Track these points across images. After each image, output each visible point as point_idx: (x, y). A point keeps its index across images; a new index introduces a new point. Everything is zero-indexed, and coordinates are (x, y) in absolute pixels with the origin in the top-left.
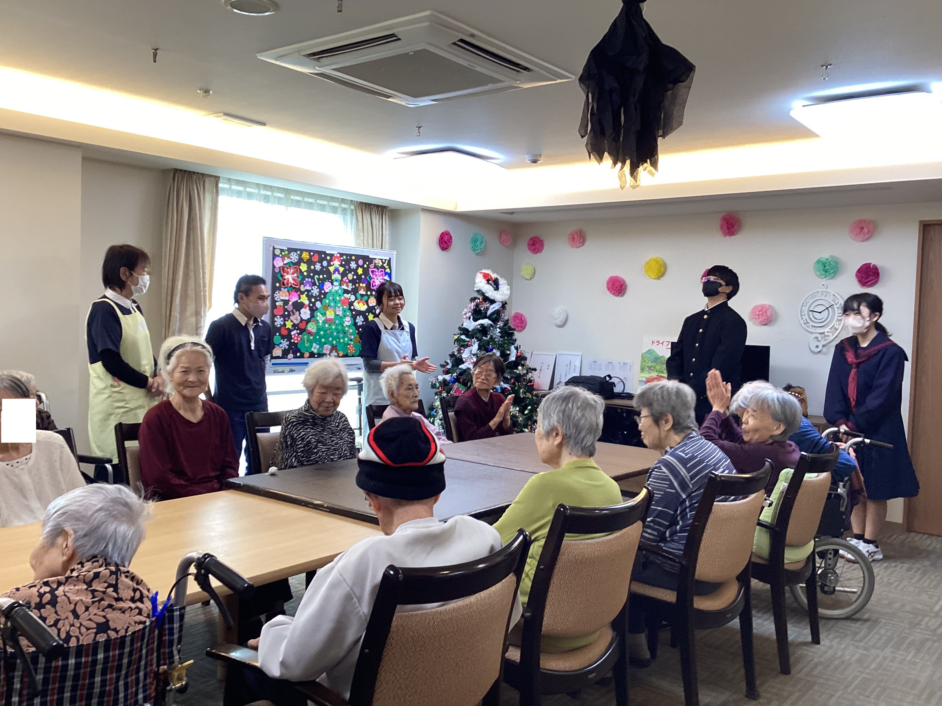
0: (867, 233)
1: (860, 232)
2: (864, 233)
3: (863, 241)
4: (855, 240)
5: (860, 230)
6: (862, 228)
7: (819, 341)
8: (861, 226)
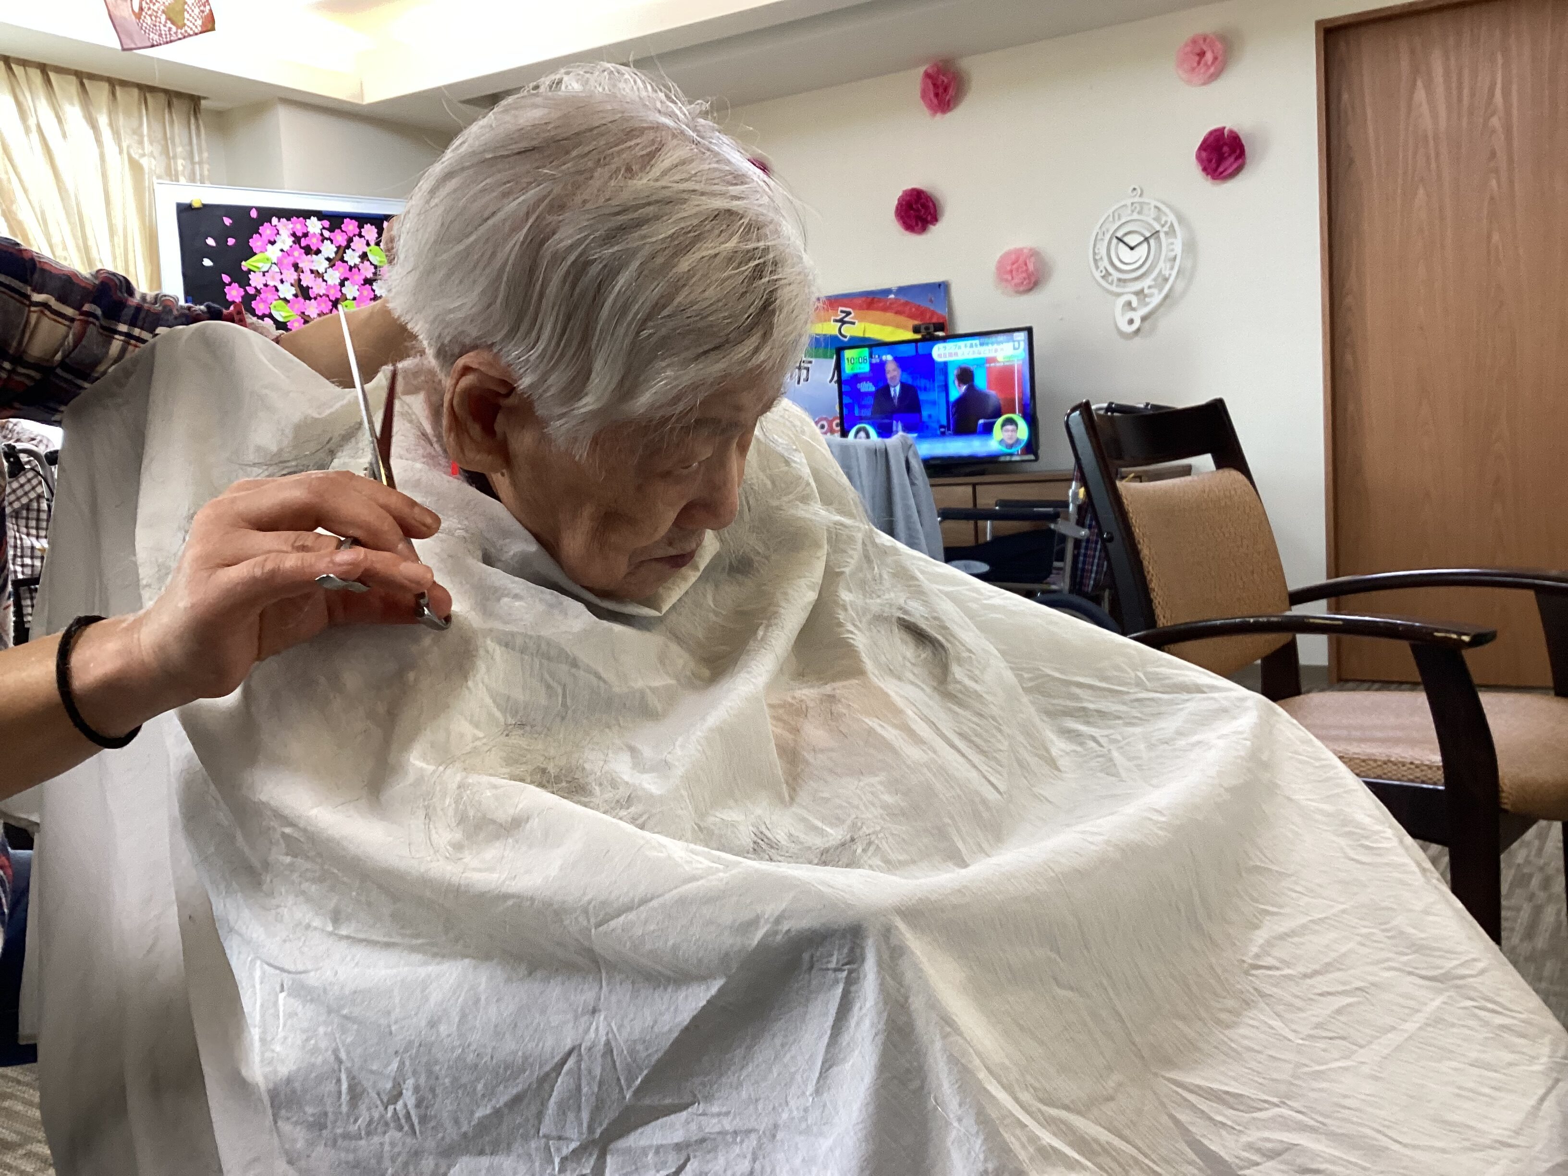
0: (1213, 63)
1: (1199, 63)
2: (1206, 64)
3: (1204, 84)
4: (1189, 82)
5: (1197, 58)
6: (1202, 54)
7: (1134, 309)
8: (1198, 51)
